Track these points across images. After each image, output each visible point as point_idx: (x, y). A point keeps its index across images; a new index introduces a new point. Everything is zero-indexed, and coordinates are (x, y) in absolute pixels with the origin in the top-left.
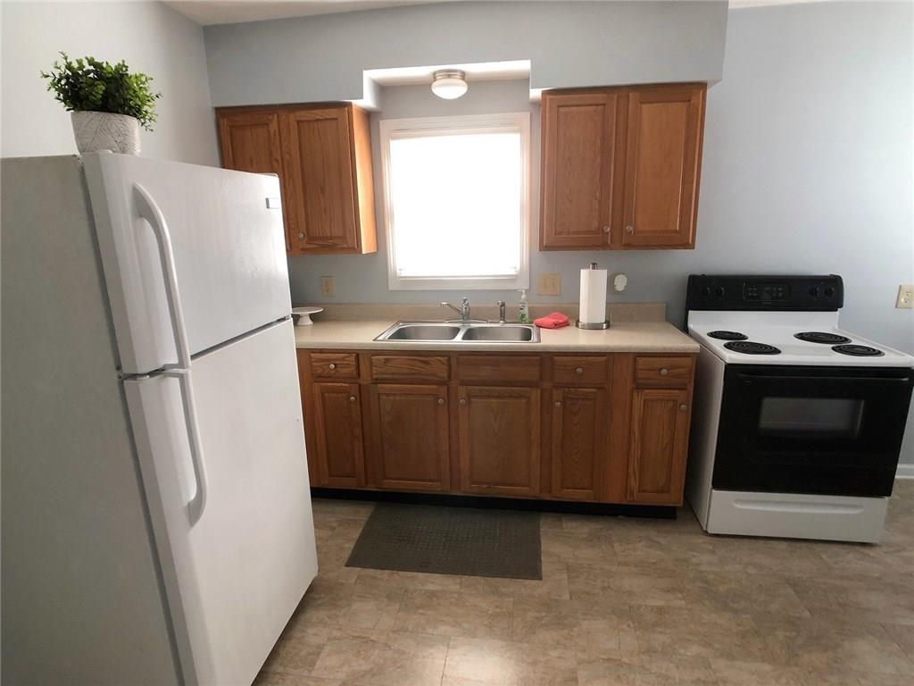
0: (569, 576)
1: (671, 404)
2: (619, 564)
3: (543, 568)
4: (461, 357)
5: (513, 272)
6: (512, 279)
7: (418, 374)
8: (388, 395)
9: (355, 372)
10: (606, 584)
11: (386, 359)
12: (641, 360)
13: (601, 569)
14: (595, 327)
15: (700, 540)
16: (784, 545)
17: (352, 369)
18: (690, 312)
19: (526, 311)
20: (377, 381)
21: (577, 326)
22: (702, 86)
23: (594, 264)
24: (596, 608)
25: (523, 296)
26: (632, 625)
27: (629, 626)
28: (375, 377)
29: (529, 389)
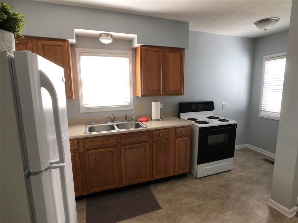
0: (169, 205)
1: (185, 142)
2: (180, 195)
3: (160, 204)
4: (121, 136)
5: (127, 104)
6: (128, 106)
7: (105, 144)
8: (92, 155)
9: (77, 148)
10: (181, 203)
11: (91, 140)
12: (177, 129)
13: (177, 199)
14: (157, 120)
15: (196, 181)
16: (215, 176)
17: (76, 147)
18: (181, 113)
19: (134, 117)
20: (87, 150)
21: (152, 120)
22: (183, 49)
23: (156, 100)
24: (183, 212)
25: (133, 112)
26: (195, 214)
27: (194, 214)
28: (86, 148)
29: (145, 143)
